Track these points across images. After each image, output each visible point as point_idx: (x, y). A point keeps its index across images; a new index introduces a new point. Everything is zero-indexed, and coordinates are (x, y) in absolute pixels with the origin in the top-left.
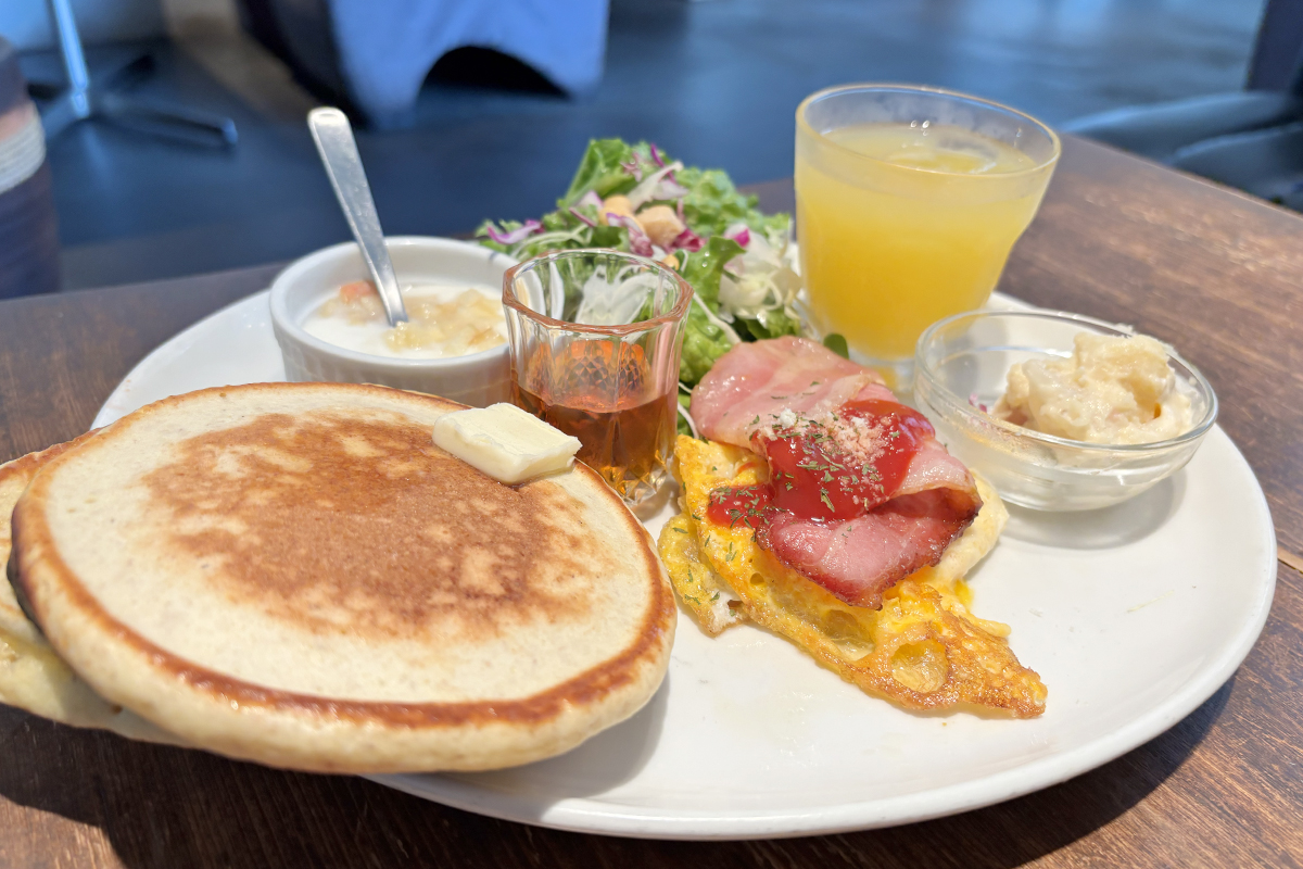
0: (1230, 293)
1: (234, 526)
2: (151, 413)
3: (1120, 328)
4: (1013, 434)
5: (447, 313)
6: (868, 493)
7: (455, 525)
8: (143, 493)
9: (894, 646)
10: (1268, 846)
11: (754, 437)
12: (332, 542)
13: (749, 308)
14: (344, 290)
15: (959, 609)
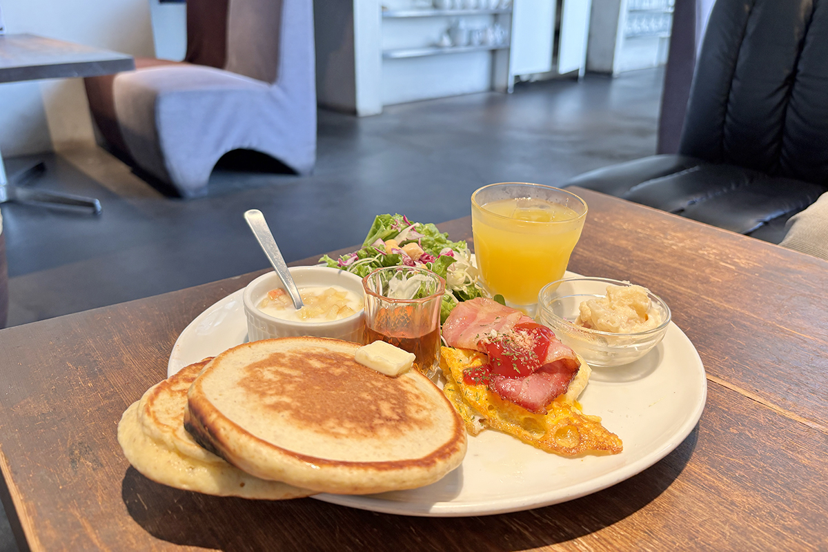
0: (666, 261)
1: (286, 399)
2: (225, 357)
3: (624, 282)
4: (588, 333)
5: (322, 300)
6: (533, 364)
7: (371, 392)
8: (241, 390)
9: (555, 429)
10: (724, 499)
11: (479, 343)
12: (328, 402)
13: (458, 286)
14: (270, 294)
15: (578, 412)
